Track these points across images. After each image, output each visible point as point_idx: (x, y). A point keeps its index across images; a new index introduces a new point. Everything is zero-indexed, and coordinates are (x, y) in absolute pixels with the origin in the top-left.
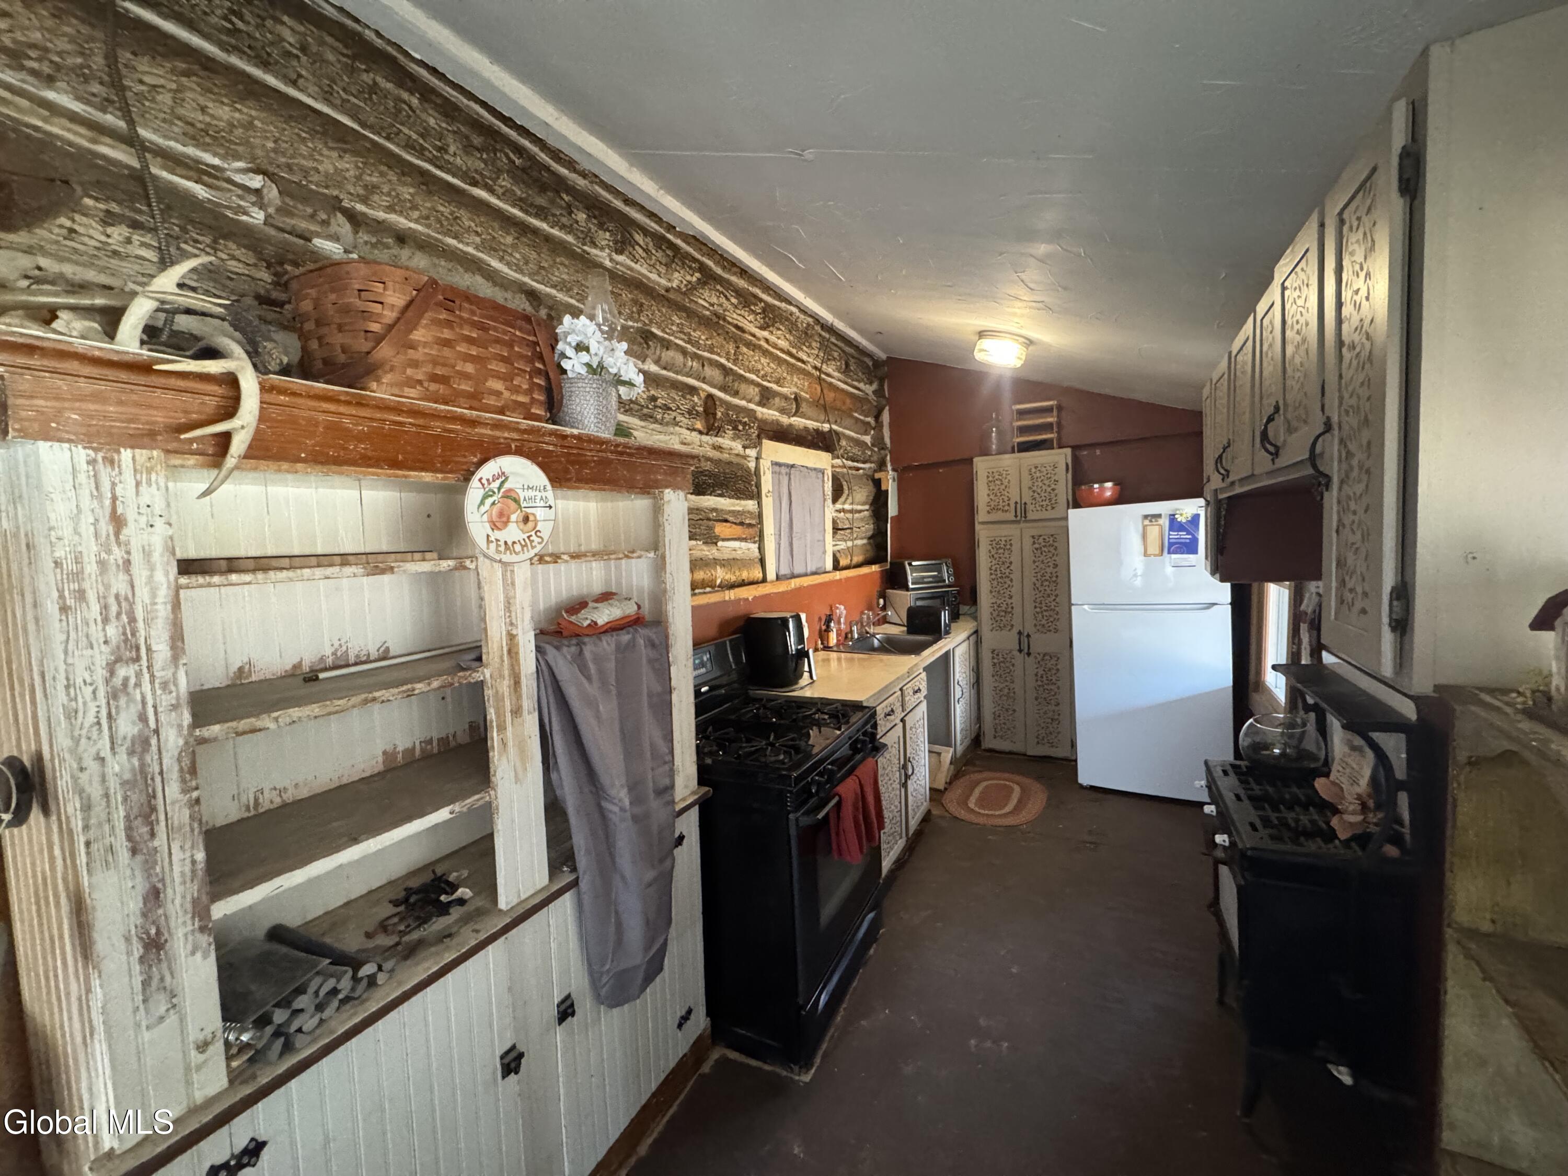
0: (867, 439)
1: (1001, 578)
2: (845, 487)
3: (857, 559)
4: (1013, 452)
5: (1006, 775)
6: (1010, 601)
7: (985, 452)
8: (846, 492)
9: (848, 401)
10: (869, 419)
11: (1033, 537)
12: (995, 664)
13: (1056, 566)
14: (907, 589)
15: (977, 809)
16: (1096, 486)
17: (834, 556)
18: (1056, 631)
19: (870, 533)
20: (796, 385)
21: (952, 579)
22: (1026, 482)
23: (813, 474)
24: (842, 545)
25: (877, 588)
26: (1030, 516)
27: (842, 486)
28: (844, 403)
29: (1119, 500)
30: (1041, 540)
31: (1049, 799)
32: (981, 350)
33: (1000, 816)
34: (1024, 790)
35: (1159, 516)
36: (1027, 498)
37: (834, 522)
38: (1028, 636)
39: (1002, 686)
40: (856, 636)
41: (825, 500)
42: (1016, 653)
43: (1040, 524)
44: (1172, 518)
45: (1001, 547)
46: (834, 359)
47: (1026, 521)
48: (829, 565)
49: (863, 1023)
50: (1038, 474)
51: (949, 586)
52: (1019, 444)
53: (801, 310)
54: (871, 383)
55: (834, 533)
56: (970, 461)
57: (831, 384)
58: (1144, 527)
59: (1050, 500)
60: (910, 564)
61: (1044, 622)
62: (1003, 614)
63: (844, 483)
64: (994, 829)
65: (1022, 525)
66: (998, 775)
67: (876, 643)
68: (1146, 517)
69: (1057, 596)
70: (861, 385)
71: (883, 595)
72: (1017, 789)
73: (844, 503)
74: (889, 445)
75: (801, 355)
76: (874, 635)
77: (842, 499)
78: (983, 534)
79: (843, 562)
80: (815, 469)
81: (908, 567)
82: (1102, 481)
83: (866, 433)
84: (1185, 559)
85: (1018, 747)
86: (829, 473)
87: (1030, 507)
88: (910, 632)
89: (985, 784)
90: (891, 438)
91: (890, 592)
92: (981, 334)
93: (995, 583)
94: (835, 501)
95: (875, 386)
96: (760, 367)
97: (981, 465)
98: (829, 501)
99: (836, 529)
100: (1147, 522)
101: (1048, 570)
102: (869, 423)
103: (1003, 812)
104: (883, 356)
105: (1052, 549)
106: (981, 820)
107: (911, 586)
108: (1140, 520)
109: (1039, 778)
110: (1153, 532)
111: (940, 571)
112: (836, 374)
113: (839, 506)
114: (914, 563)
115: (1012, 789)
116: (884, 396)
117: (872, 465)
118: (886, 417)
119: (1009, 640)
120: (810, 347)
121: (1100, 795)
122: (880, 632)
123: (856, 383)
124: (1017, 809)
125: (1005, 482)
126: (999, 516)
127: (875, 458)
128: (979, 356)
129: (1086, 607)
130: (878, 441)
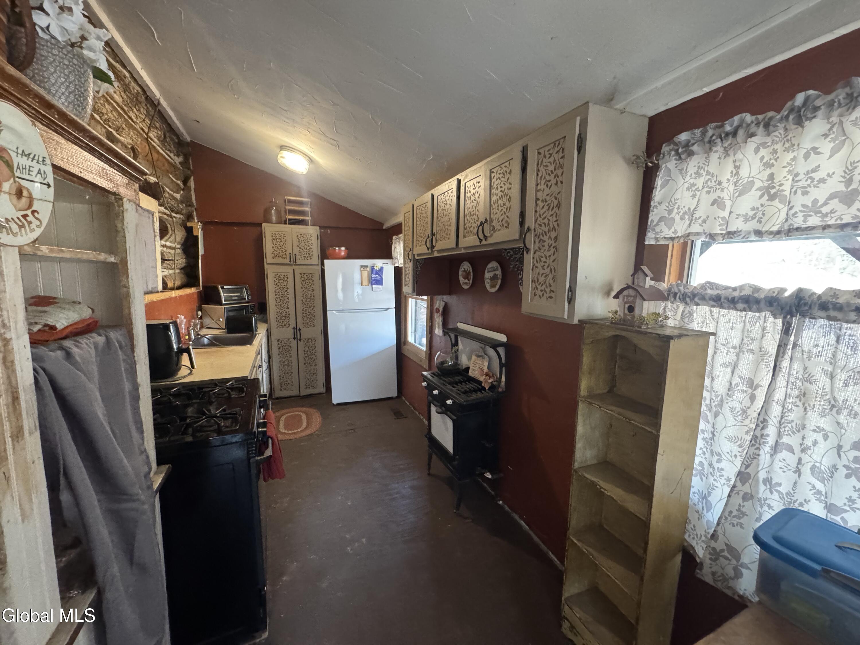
0: (178, 196)
1: (282, 298)
2: (170, 229)
3: (178, 283)
4: (285, 223)
5: (294, 409)
6: (287, 311)
7: (268, 221)
8: (170, 233)
9: (166, 165)
10: (179, 182)
11: (301, 274)
12: (279, 348)
13: (313, 290)
14: (221, 304)
15: (286, 432)
16: (337, 248)
17: (163, 279)
18: (314, 326)
19: (183, 265)
20: (131, 138)
21: (250, 298)
22: (296, 243)
23: (146, 214)
24: (166, 272)
25: (195, 305)
26: (298, 262)
27: (167, 227)
28: (164, 165)
29: (349, 257)
30: (305, 276)
31: (322, 415)
32: (282, 157)
33: (301, 431)
34: (307, 414)
35: (367, 266)
36: (296, 251)
37: (162, 254)
38: (300, 330)
39: (284, 360)
40: (193, 338)
41: (155, 236)
42: (292, 340)
43: (304, 267)
44: (373, 268)
45: (280, 279)
46: (157, 128)
47: (296, 265)
48: (160, 287)
49: (284, 579)
50: (302, 239)
51: (247, 302)
52: (290, 220)
53: (132, 76)
54: (178, 156)
55: (163, 263)
56: (260, 225)
57: (154, 147)
58: (361, 271)
59: (309, 254)
60: (222, 288)
61: (308, 321)
62: (283, 317)
63: (169, 226)
64: (301, 439)
65: (294, 267)
66: (291, 410)
67: (206, 341)
68: (362, 266)
69: (314, 307)
70: (172, 155)
71: (200, 309)
72: (304, 416)
73: (166, 241)
74: (195, 204)
75: (131, 114)
76: (204, 336)
77: (166, 238)
78: (270, 271)
79: (170, 285)
80: (148, 211)
81: (221, 290)
82: (340, 247)
83: (177, 192)
84: (378, 288)
85: (295, 392)
86: (157, 215)
87: (298, 257)
88: (229, 332)
89: (284, 417)
90: (196, 200)
91: (204, 306)
92: (282, 147)
93: (278, 300)
94: (161, 238)
95: (181, 159)
96: (104, 111)
97: (268, 229)
98: (158, 238)
99: (163, 260)
100: (362, 269)
101: (309, 292)
102: (178, 185)
103: (301, 429)
104: (189, 139)
105: (311, 281)
106: (292, 437)
107: (224, 302)
108: (359, 267)
109: (311, 406)
110: (366, 274)
111: (241, 292)
112: (156, 140)
113: (163, 242)
114: (225, 287)
115: (301, 416)
116: (189, 169)
117: (182, 216)
118: (192, 183)
119: (289, 332)
120: (139, 110)
121: (345, 407)
122: (208, 333)
123: (168, 153)
124: (308, 425)
125: (283, 240)
126: (280, 260)
127: (184, 212)
128: (280, 161)
129: (334, 312)
130: (186, 200)
